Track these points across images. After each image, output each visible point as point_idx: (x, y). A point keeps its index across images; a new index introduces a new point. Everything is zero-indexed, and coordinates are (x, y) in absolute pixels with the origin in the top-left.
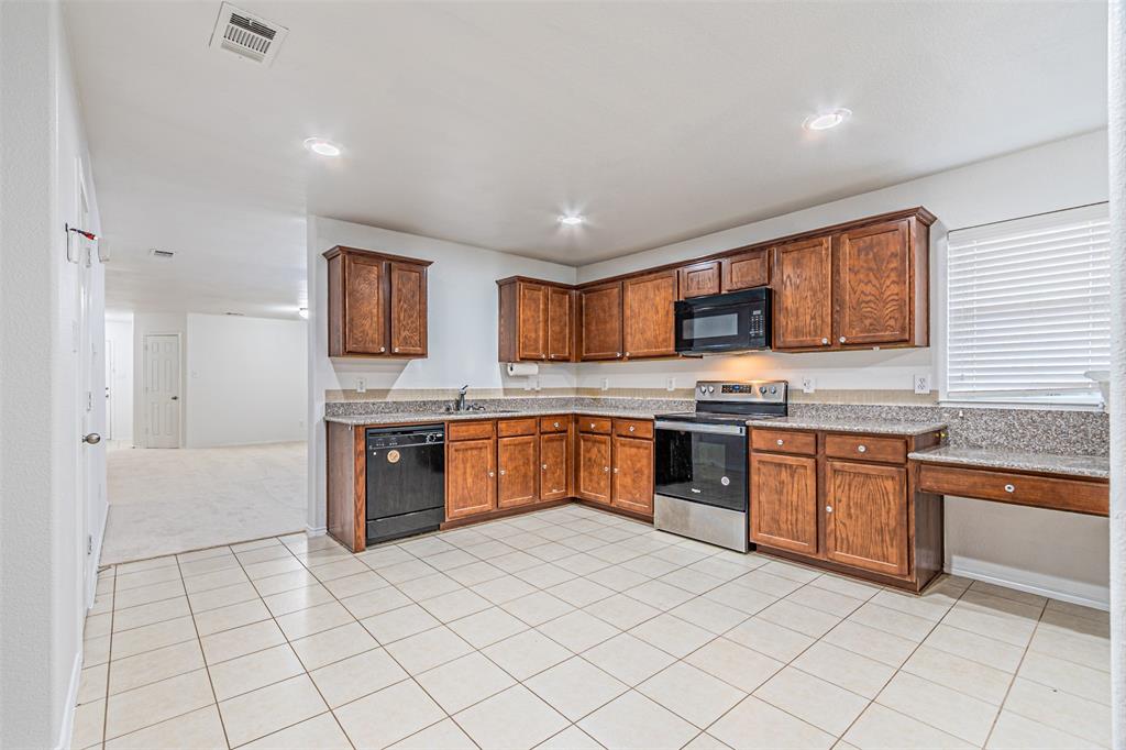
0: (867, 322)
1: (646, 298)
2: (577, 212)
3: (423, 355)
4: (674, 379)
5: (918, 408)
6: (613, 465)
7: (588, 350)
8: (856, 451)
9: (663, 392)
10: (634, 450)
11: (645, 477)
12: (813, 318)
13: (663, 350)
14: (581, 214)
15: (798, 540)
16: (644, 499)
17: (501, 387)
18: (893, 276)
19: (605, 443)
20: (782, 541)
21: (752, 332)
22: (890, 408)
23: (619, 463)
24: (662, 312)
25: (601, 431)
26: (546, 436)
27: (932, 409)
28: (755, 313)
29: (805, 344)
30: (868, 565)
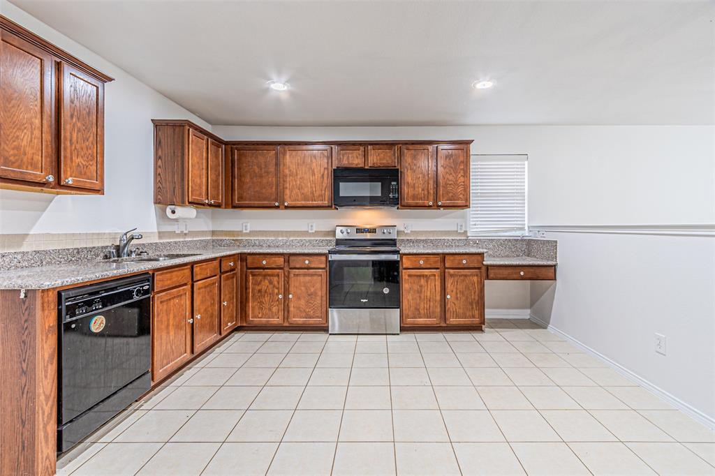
0: (450, 195)
1: (304, 162)
2: (284, 79)
3: (100, 191)
4: (314, 225)
5: (460, 240)
6: (286, 292)
7: (240, 198)
8: (461, 263)
9: (306, 233)
10: (308, 278)
11: (319, 298)
12: (423, 190)
13: (319, 203)
14: (287, 82)
15: (430, 318)
16: (319, 315)
17: (156, 231)
18: (462, 173)
19: (278, 275)
20: (421, 321)
21: (391, 195)
22: (448, 240)
23: (292, 289)
24: (318, 176)
25: (273, 266)
26: (225, 275)
27: (466, 240)
28: (393, 183)
29: (418, 205)
30: (466, 323)
